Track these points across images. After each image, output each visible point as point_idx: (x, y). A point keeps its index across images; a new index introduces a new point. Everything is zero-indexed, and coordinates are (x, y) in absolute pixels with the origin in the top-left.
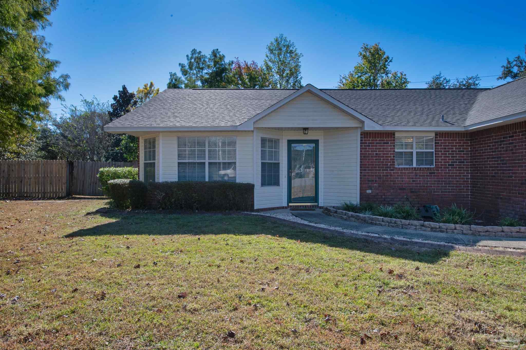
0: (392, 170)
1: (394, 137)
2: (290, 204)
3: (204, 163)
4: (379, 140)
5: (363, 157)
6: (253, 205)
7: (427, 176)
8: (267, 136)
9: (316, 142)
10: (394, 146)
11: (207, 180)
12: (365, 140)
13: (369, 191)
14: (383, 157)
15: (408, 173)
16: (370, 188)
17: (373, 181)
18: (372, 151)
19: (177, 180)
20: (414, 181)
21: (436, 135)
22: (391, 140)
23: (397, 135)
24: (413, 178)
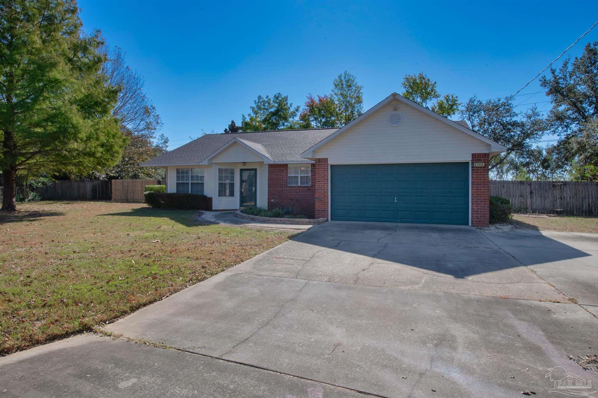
0: (286, 187)
1: (287, 167)
2: (241, 208)
3: (188, 183)
4: (278, 169)
5: (270, 179)
6: (211, 207)
7: (306, 191)
8: (221, 167)
9: (255, 170)
10: (287, 173)
11: (190, 192)
12: (270, 169)
13: (272, 200)
14: (281, 179)
15: (295, 189)
16: (273, 198)
17: (275, 194)
18: (274, 176)
19: (176, 192)
20: (298, 194)
21: (312, 165)
22: (285, 169)
23: (289, 166)
24: (297, 193)
